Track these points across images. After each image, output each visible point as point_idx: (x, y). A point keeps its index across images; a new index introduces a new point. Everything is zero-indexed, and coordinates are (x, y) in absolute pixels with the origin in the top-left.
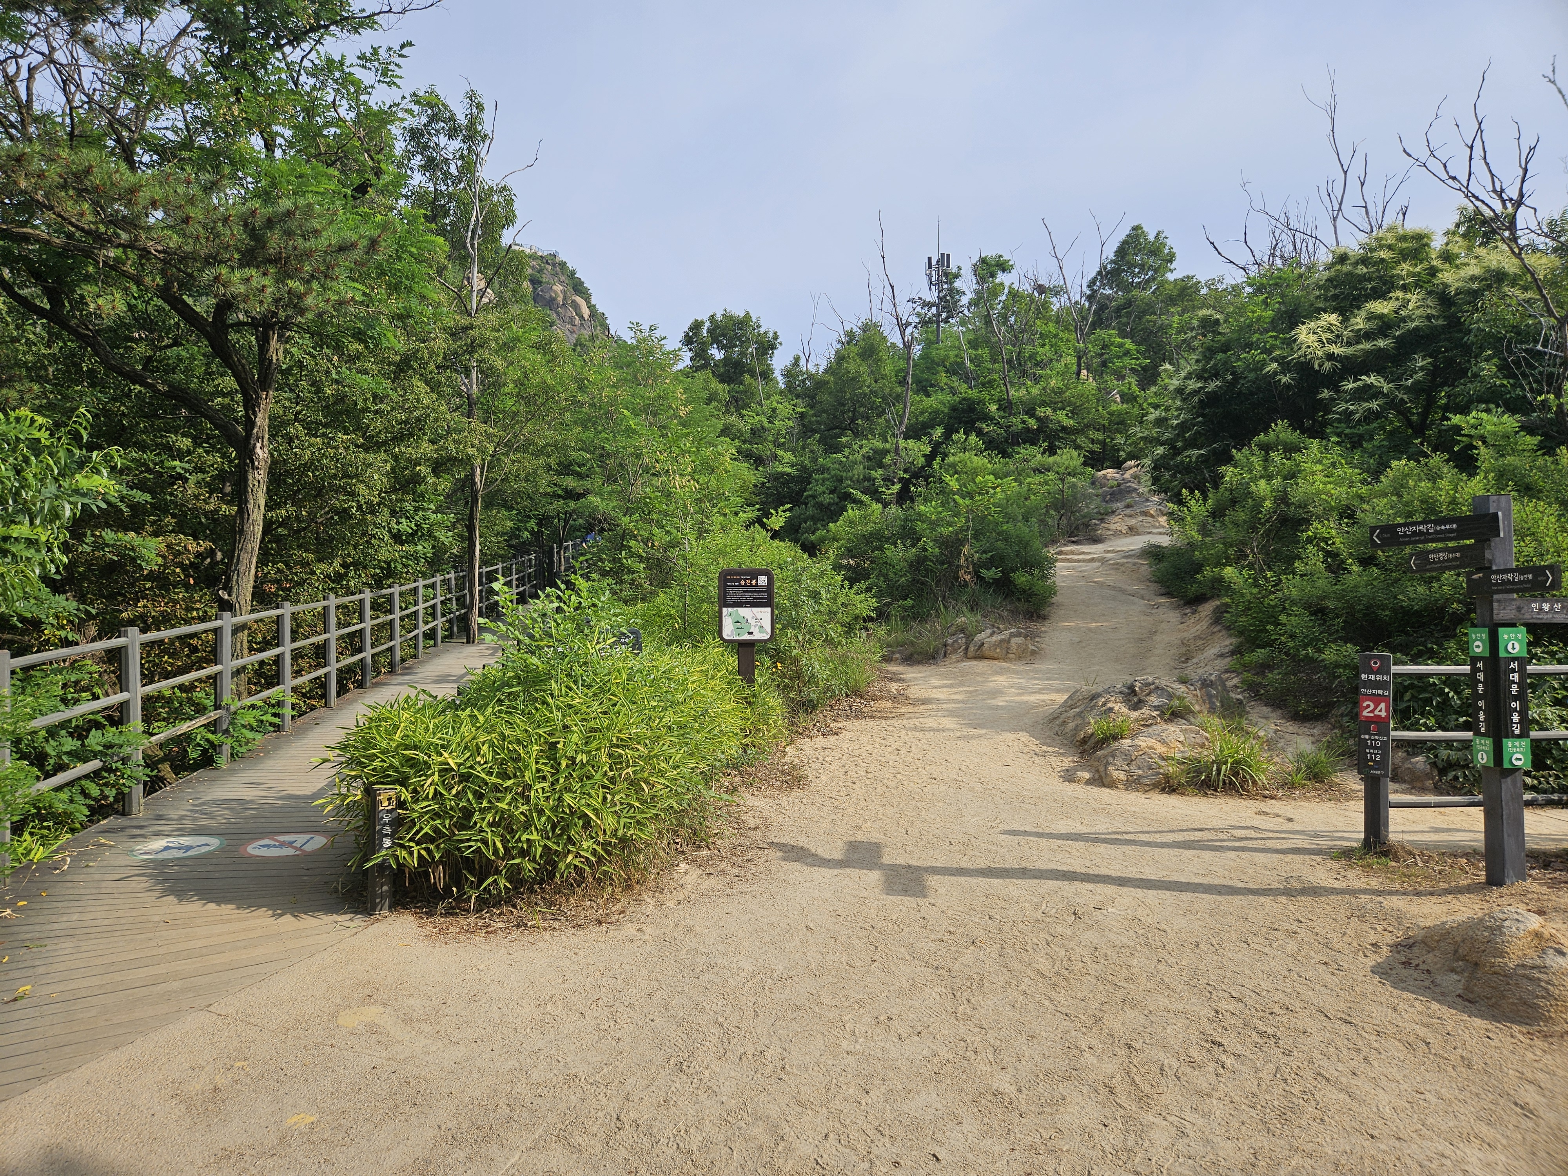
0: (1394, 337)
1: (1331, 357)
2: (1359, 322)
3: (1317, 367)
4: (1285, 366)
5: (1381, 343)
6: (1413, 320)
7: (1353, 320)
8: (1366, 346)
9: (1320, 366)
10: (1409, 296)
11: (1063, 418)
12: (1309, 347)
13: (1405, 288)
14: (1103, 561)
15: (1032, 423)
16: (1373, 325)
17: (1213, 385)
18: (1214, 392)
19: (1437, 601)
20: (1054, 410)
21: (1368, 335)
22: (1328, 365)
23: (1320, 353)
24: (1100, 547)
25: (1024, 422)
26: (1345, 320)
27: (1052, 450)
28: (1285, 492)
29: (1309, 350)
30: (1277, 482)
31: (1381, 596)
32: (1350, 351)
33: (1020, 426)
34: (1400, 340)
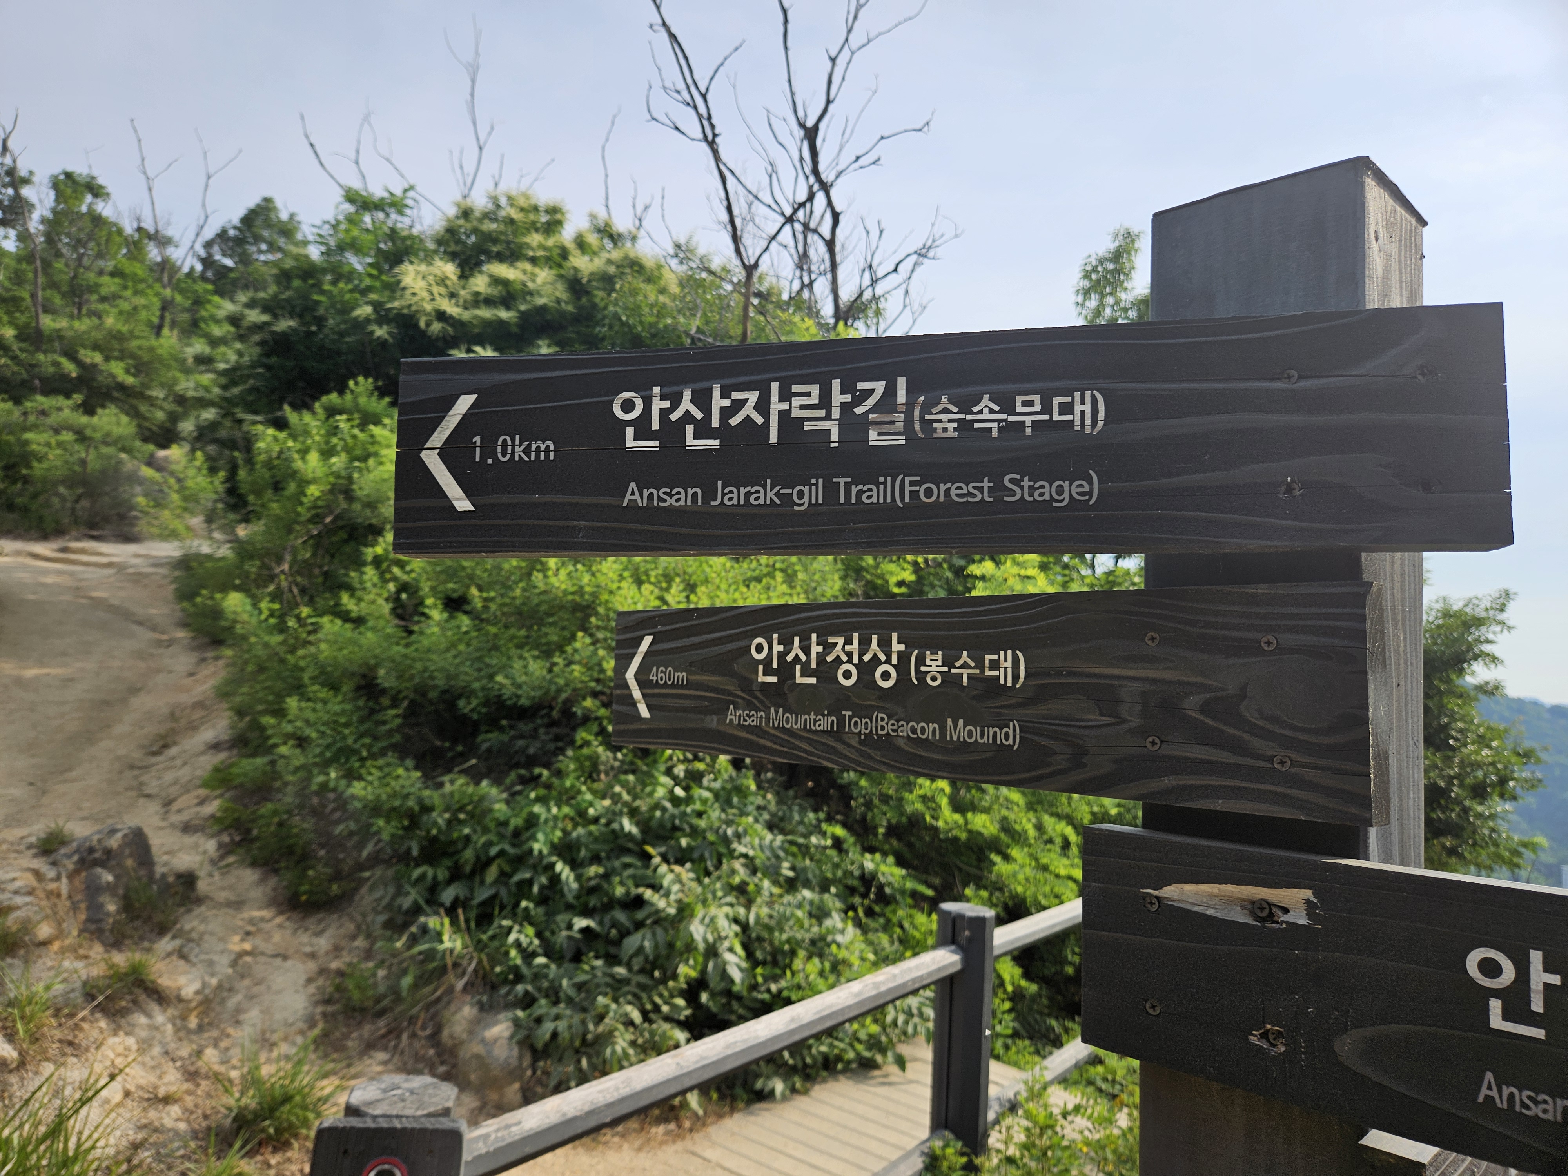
0: (519, 311)
1: (441, 316)
2: (480, 283)
3: (422, 324)
4: (382, 316)
5: (504, 314)
6: (541, 296)
7: (472, 280)
8: (485, 313)
9: (428, 324)
10: (537, 270)
11: (118, 370)
12: (414, 294)
13: (533, 260)
14: (120, 568)
15: (70, 369)
16: (495, 291)
17: (285, 324)
18: (284, 335)
19: (559, 691)
20: (107, 359)
21: (489, 302)
22: (436, 327)
23: (428, 307)
24: (132, 548)
25: (56, 364)
26: (463, 276)
27: (89, 409)
28: (350, 479)
29: (415, 299)
30: (338, 462)
31: (467, 674)
32: (466, 315)
33: (51, 370)
34: (524, 316)
